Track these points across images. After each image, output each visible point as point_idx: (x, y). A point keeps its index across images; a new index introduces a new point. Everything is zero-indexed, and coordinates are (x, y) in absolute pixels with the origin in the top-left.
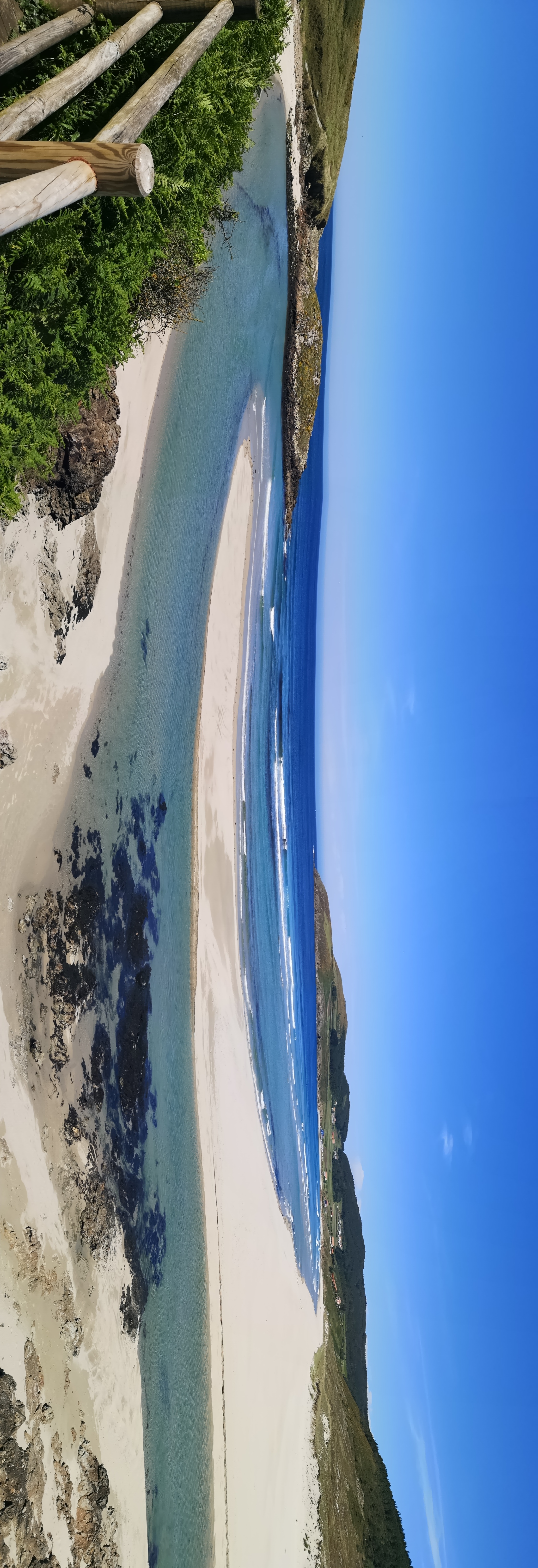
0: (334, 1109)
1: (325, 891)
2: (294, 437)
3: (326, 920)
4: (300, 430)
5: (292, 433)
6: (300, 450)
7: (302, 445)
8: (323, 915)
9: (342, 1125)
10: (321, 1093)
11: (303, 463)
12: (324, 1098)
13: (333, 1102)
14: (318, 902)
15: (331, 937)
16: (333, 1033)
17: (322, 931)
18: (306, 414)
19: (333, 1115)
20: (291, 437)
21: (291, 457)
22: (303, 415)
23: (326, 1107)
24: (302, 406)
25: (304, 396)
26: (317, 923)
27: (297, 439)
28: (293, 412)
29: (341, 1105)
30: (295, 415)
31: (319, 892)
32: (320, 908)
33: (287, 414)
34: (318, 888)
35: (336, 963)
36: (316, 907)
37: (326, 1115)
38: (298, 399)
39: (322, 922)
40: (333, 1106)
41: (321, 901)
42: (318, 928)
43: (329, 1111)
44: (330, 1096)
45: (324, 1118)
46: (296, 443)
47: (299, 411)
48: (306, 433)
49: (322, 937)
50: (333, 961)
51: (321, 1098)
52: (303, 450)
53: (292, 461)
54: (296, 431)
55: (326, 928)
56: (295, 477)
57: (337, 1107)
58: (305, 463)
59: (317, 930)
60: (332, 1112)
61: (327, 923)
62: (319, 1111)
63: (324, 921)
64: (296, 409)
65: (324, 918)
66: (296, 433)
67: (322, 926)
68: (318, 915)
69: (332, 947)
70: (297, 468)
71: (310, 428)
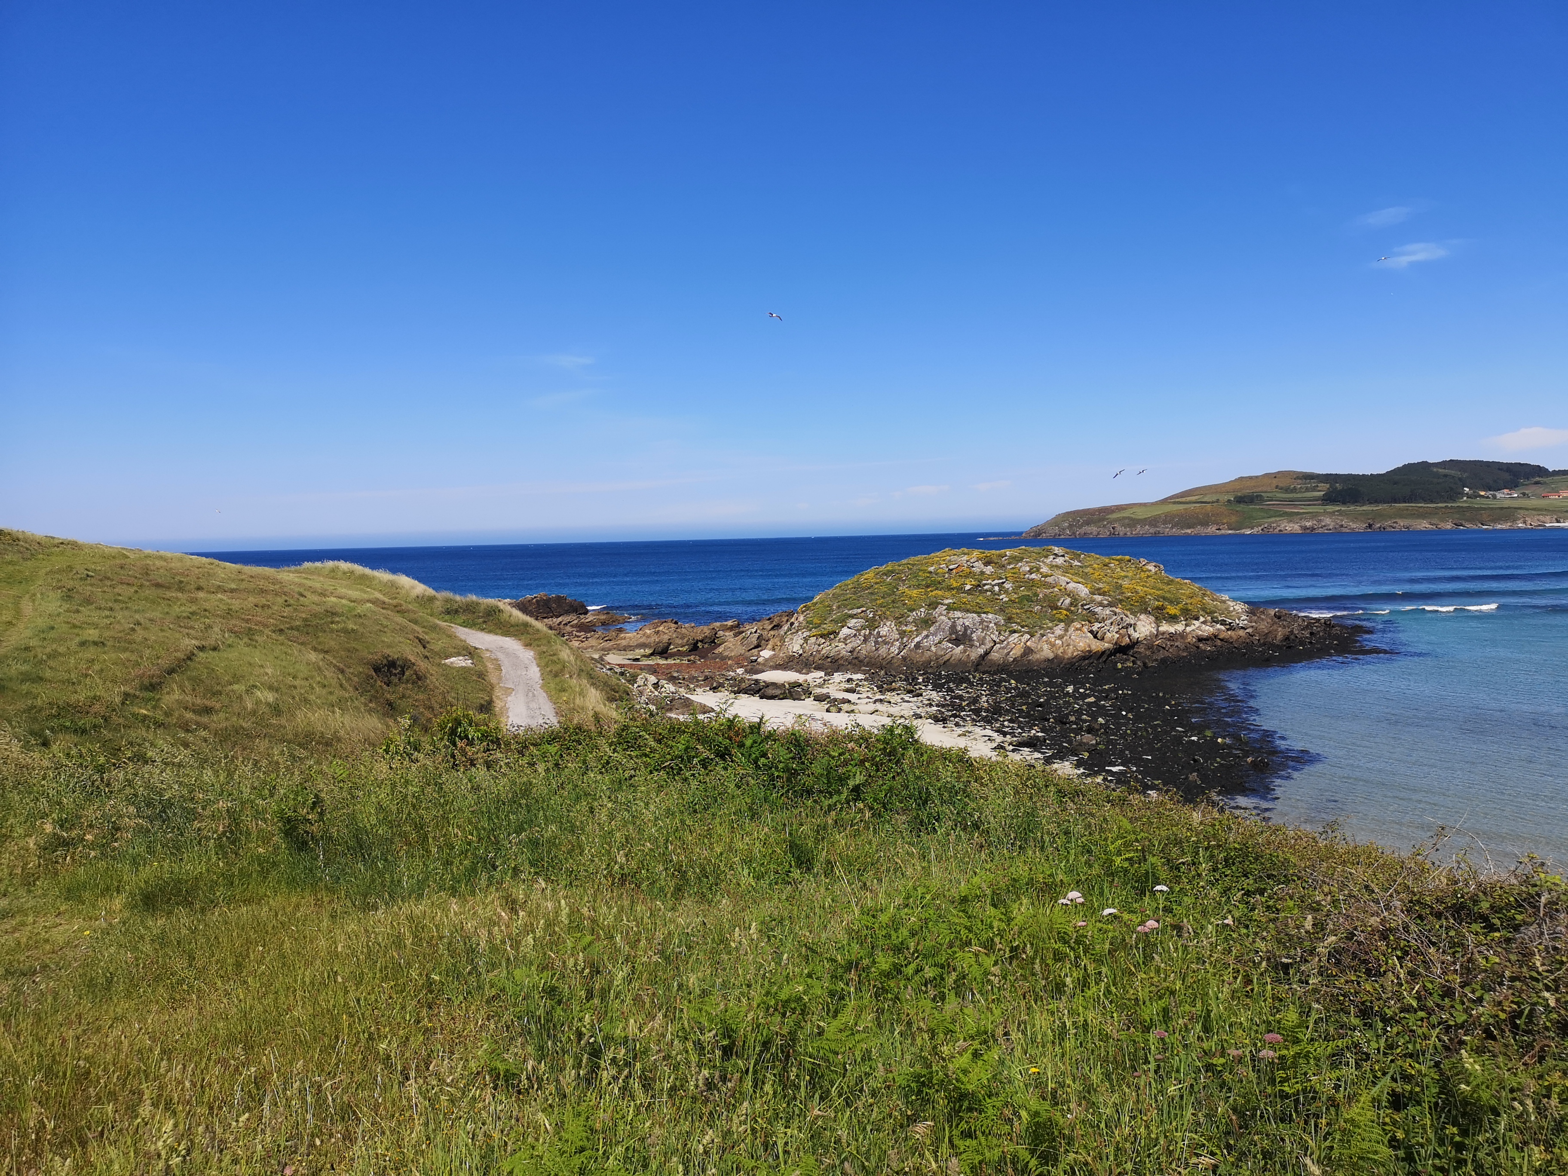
3: (1125, 514)
16: (1330, 499)
17: (1153, 521)
19: (1499, 495)
26: (1139, 530)
31: (1070, 526)
32: (1104, 526)
36: (1105, 533)
39: (1133, 522)
41: (1088, 523)
42: (1148, 530)
44: (1479, 503)
49: (1165, 522)
55: (1141, 514)
59: (1152, 530)
61: (1134, 510)
63: (1128, 518)
65: (1124, 518)
67: (1143, 522)
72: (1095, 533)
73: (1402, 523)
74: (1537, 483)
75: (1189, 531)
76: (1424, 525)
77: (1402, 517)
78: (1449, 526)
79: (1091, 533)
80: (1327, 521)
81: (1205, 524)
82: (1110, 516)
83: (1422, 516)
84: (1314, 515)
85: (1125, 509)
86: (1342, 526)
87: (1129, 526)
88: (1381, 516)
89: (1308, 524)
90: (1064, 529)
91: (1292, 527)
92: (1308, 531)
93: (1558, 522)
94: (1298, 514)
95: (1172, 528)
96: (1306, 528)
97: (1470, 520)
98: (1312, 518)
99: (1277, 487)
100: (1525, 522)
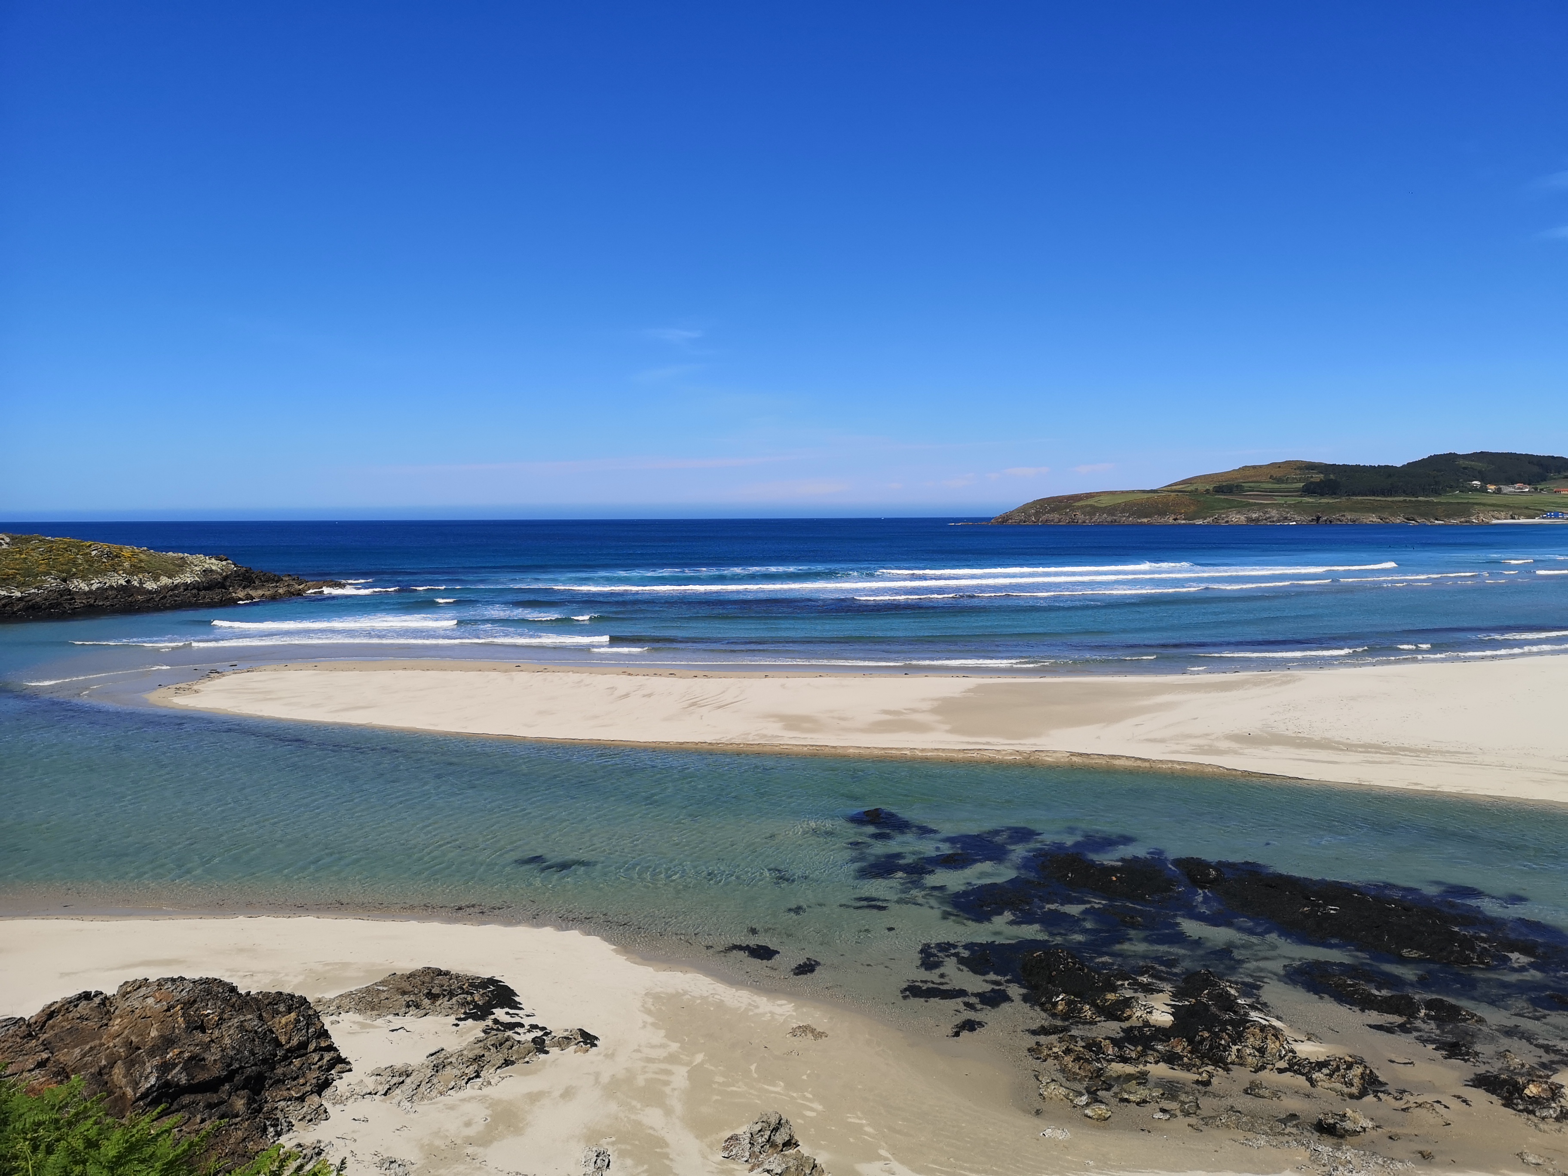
0: (1491, 488)
1: (1034, 502)
2: (150, 585)
3: (1090, 502)
4: (132, 574)
5: (141, 590)
6: (183, 572)
7: (171, 567)
8: (1082, 507)
9: (1536, 469)
10: (1449, 516)
11: (214, 564)
12: (1464, 510)
13: (1475, 490)
14: (1055, 516)
15: (1122, 492)
16: (1308, 490)
17: (1111, 510)
18: (90, 561)
19: (1507, 489)
20: (150, 592)
21: (199, 590)
22: (92, 569)
23: (1484, 505)
24: (68, 572)
25: (42, 568)
26: (1096, 518)
27: (156, 579)
28: (85, 593)
29: (1480, 472)
30: (94, 587)
31: (1037, 514)
32: (1066, 513)
33: (91, 605)
34: (1030, 516)
35: (1176, 484)
36: (1066, 520)
37: (1506, 507)
38: (51, 582)
39: (1094, 510)
40: (1483, 490)
41: (1053, 510)
43: (1495, 499)
44: (1456, 497)
45: (1515, 510)
46: (165, 581)
47: (84, 578)
48: (141, 561)
49: (1123, 511)
50: (1170, 489)
51: (1460, 516)
52: (182, 565)
53: (210, 586)
54: (136, 583)
55: (1105, 502)
56: (246, 579)
57: (1485, 480)
58: (213, 561)
59: (1109, 519)
60: (1498, 491)
61: (1097, 499)
62: (1495, 521)
63: (1091, 506)
64: (79, 585)
65: (1087, 506)
66: (141, 583)
67: (1103, 510)
68: (1080, 517)
69: (1144, 492)
70: (226, 578)
71: (127, 551)
72: (1056, 520)
73: (1351, 516)
75: (1145, 520)
79: (1053, 520)
80: (1274, 513)
81: (1162, 513)
82: (1076, 504)
86: (1283, 519)
87: (1090, 513)
88: (1330, 508)
89: (1254, 516)
97: (1422, 515)
98: (1264, 509)
99: (1269, 477)
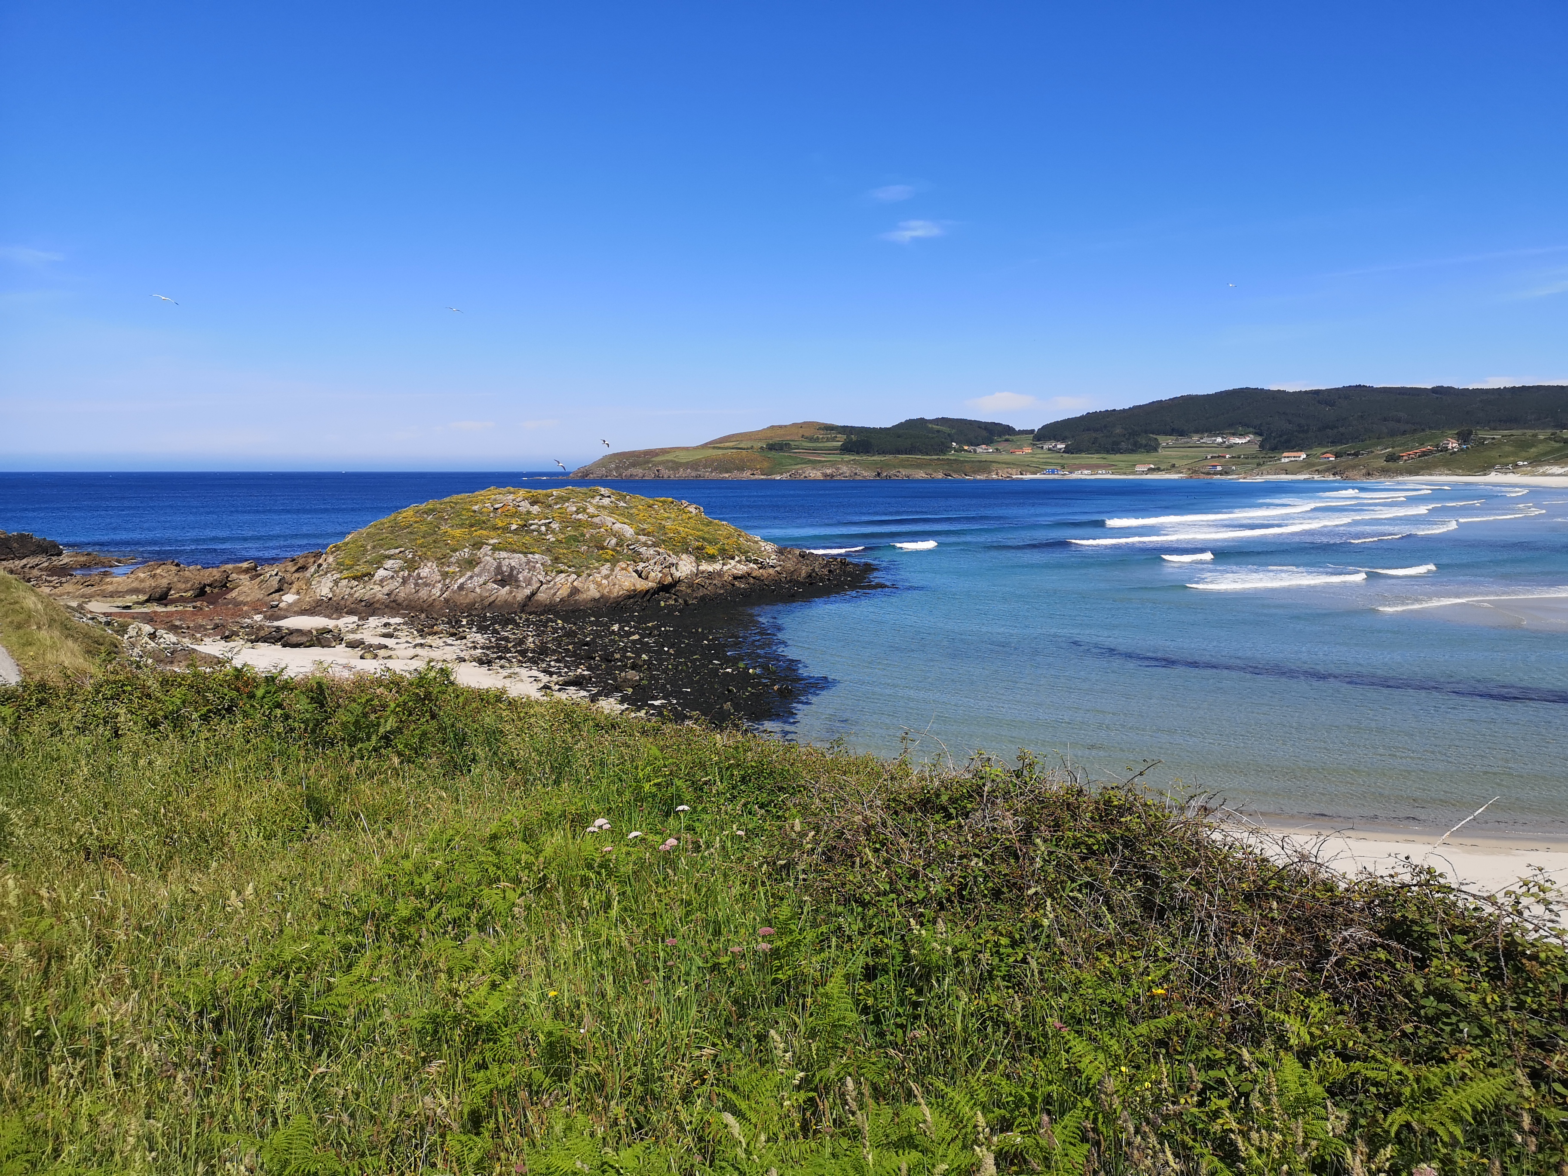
0: (967, 448)
3: (669, 457)
8: (662, 463)
14: (639, 471)
16: (846, 449)
17: (694, 465)
19: (979, 450)
26: (682, 473)
42: (690, 473)
49: (705, 467)
60: (974, 451)
65: (668, 461)
67: (683, 465)
72: (641, 475)
73: (904, 472)
74: (1007, 440)
75: (727, 475)
76: (921, 474)
77: (904, 467)
78: (940, 476)
79: (637, 475)
80: (844, 469)
81: (741, 469)
82: (654, 459)
83: (919, 466)
84: (833, 464)
85: (669, 452)
86: (856, 474)
87: (672, 468)
88: (888, 466)
89: (829, 471)
90: (611, 471)
91: (815, 474)
92: (828, 478)
93: (1022, 474)
94: (820, 462)
95: (711, 472)
96: (826, 475)
97: (955, 471)
98: (832, 466)
99: (803, 436)
100: (997, 474)
